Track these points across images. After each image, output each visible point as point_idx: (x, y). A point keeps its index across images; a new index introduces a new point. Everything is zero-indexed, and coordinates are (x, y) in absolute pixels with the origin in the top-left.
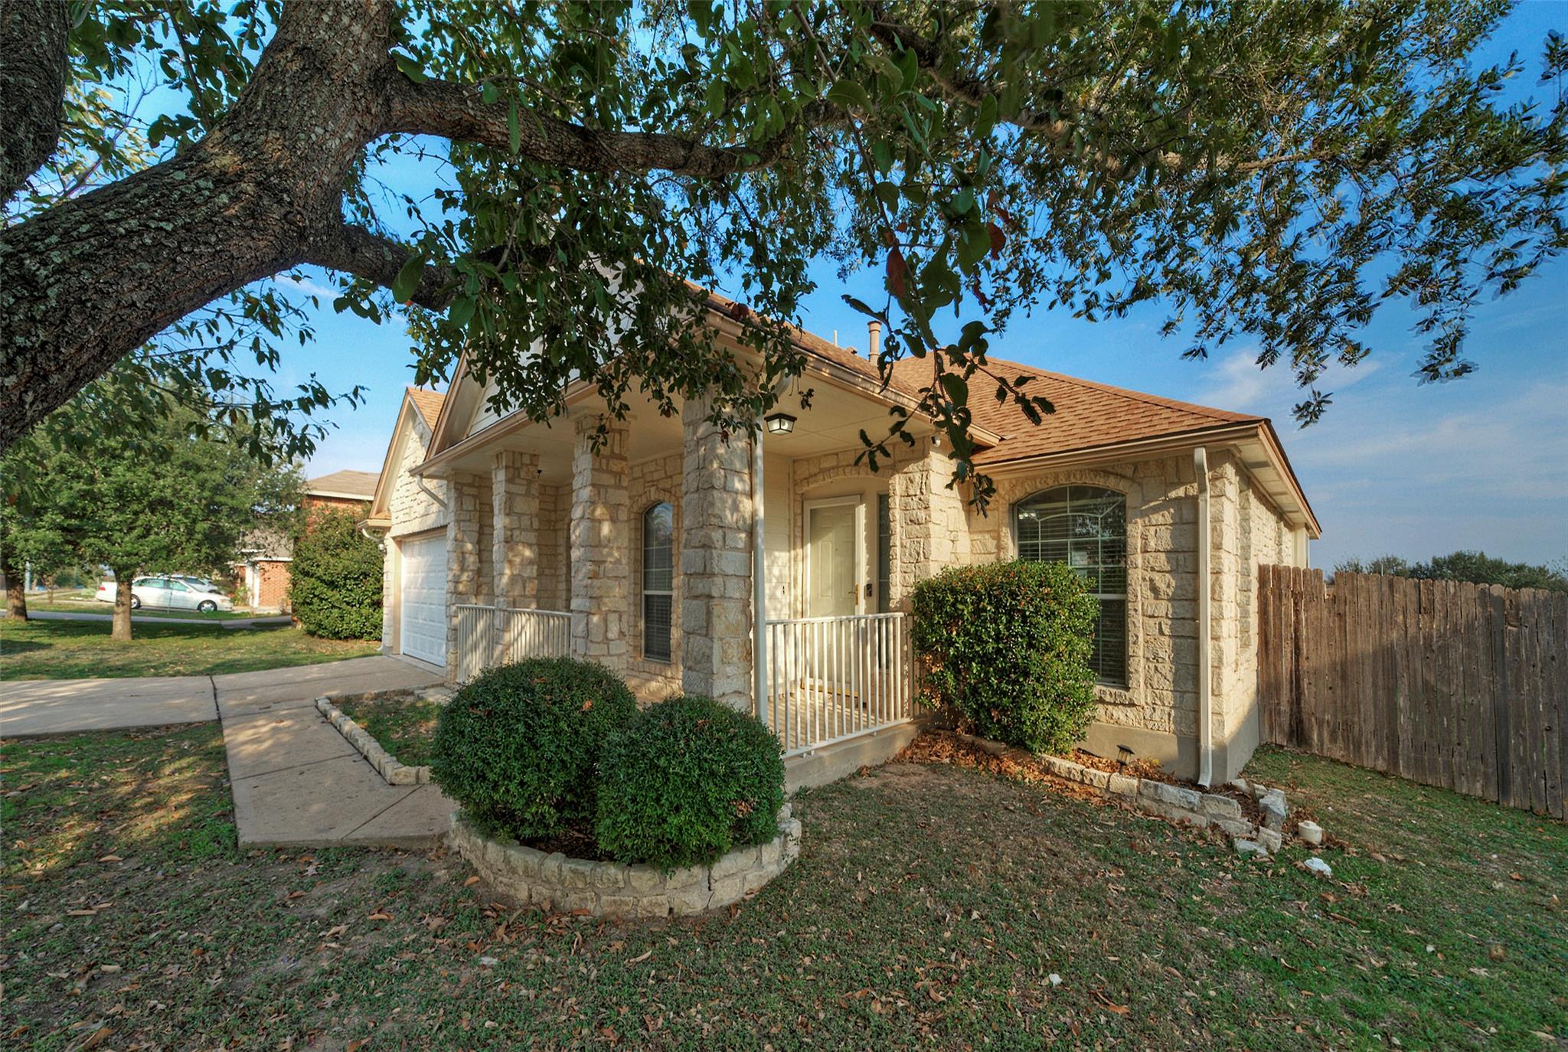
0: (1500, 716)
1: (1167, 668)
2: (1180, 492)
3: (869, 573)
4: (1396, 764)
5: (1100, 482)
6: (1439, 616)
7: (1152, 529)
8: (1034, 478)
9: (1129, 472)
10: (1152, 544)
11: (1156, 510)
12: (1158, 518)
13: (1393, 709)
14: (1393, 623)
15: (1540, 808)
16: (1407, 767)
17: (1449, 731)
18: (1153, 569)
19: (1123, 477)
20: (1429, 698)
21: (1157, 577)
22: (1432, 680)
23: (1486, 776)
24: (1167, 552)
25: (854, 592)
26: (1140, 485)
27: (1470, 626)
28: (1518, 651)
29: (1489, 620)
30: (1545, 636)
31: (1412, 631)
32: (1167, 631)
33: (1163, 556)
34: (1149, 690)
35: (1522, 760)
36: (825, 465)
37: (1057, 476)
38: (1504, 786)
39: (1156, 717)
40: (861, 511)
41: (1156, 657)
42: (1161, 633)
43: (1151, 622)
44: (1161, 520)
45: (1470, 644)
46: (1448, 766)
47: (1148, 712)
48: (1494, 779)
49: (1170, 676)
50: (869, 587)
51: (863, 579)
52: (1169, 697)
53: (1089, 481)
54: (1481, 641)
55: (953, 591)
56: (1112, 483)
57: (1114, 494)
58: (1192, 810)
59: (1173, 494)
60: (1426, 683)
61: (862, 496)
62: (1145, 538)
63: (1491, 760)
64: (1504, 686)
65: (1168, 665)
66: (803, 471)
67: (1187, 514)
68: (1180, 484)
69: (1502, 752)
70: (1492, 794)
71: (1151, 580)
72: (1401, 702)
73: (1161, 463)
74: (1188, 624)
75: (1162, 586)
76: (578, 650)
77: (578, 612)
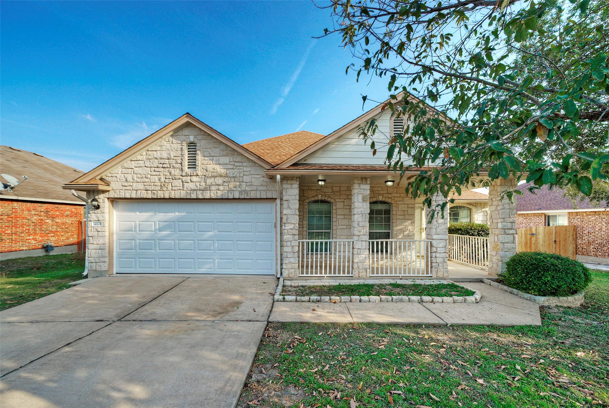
5: (468, 206)
7: (479, 216)
9: (474, 205)
10: (479, 219)
12: (480, 214)
24: (481, 221)
26: (477, 207)
37: (459, 204)
53: (465, 206)
56: (471, 207)
57: (469, 209)
59: (483, 210)
62: (477, 218)
68: (484, 208)
73: (481, 204)
76: (439, 251)
77: (439, 239)
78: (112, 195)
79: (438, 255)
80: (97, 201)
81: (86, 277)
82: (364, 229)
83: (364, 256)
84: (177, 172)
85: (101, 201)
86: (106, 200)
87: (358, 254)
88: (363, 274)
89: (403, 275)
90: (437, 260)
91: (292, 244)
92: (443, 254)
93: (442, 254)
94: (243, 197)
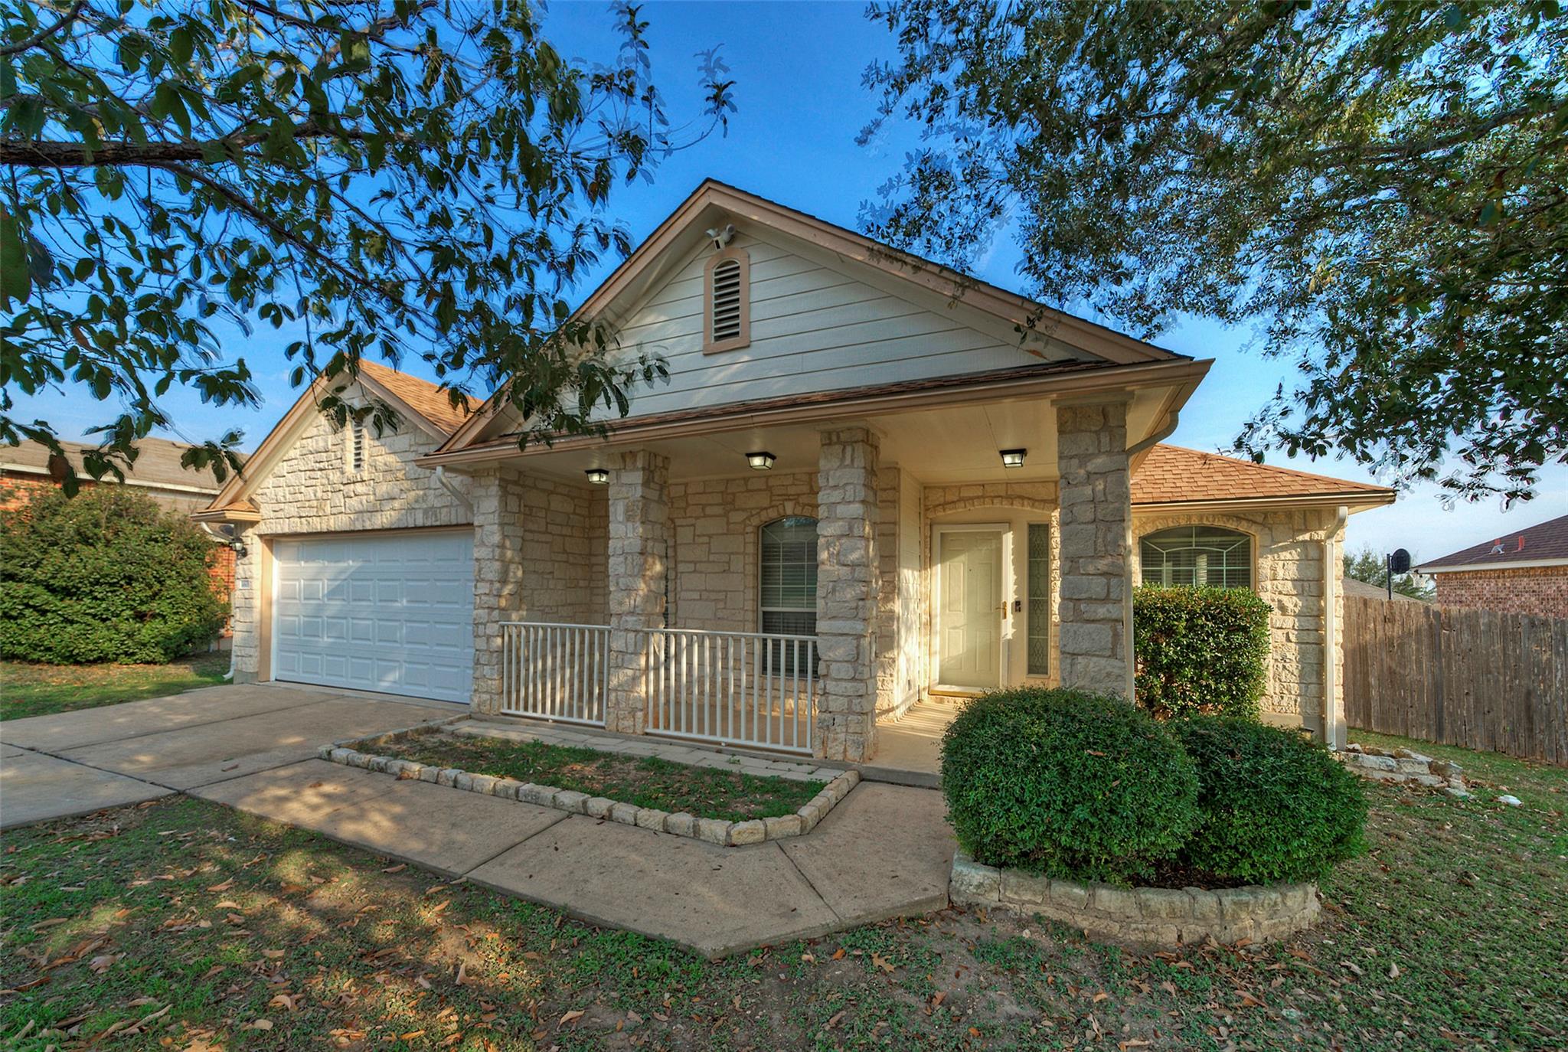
0: (1437, 688)
1: (1293, 666)
2: (1307, 537)
3: (1016, 592)
4: (1369, 723)
5: (1231, 525)
6: (1398, 624)
7: (1281, 563)
8: (1166, 518)
9: (1260, 519)
10: (1281, 573)
11: (1284, 549)
12: (1285, 555)
13: (1367, 686)
14: (1366, 628)
15: (1461, 743)
16: (1377, 724)
17: (1405, 699)
18: (1280, 593)
19: (1255, 522)
20: (1392, 678)
21: (1285, 599)
22: (1394, 666)
23: (1428, 726)
24: (1293, 580)
25: (999, 609)
26: (1270, 529)
27: (1418, 631)
28: (1449, 646)
29: (1430, 626)
30: (1466, 636)
31: (1380, 634)
32: (1293, 638)
33: (1290, 584)
34: (1277, 684)
35: (1451, 714)
36: (965, 493)
37: (1189, 518)
38: (1440, 732)
39: (1284, 703)
40: (1008, 539)
41: (1284, 659)
42: (1288, 640)
43: (1280, 632)
44: (1289, 557)
45: (1419, 642)
46: (1405, 722)
47: (1276, 700)
48: (1434, 728)
49: (1296, 672)
50: (1017, 603)
51: (1010, 595)
52: (1295, 688)
53: (1218, 523)
54: (1425, 640)
55: (1163, 610)
56: (1243, 527)
57: (1241, 535)
58: (1391, 771)
59: (1300, 538)
60: (1390, 668)
61: (1009, 524)
62: (1274, 569)
63: (1432, 716)
64: (1441, 668)
65: (1294, 664)
66: (936, 497)
67: (1313, 553)
68: (1306, 530)
69: (1439, 712)
70: (1433, 738)
71: (1280, 601)
72: (1373, 681)
73: (1289, 515)
74: (1313, 634)
75: (1290, 606)
76: (834, 674)
77: (835, 635)
78: (263, 528)
79: (831, 686)
80: (240, 541)
81: (230, 681)
82: (629, 597)
83: (630, 672)
84: (335, 476)
85: (248, 541)
86: (257, 539)
87: (617, 667)
88: (626, 723)
89: (730, 740)
90: (831, 704)
91: (488, 632)
92: (849, 685)
93: (844, 684)
94: (428, 523)
